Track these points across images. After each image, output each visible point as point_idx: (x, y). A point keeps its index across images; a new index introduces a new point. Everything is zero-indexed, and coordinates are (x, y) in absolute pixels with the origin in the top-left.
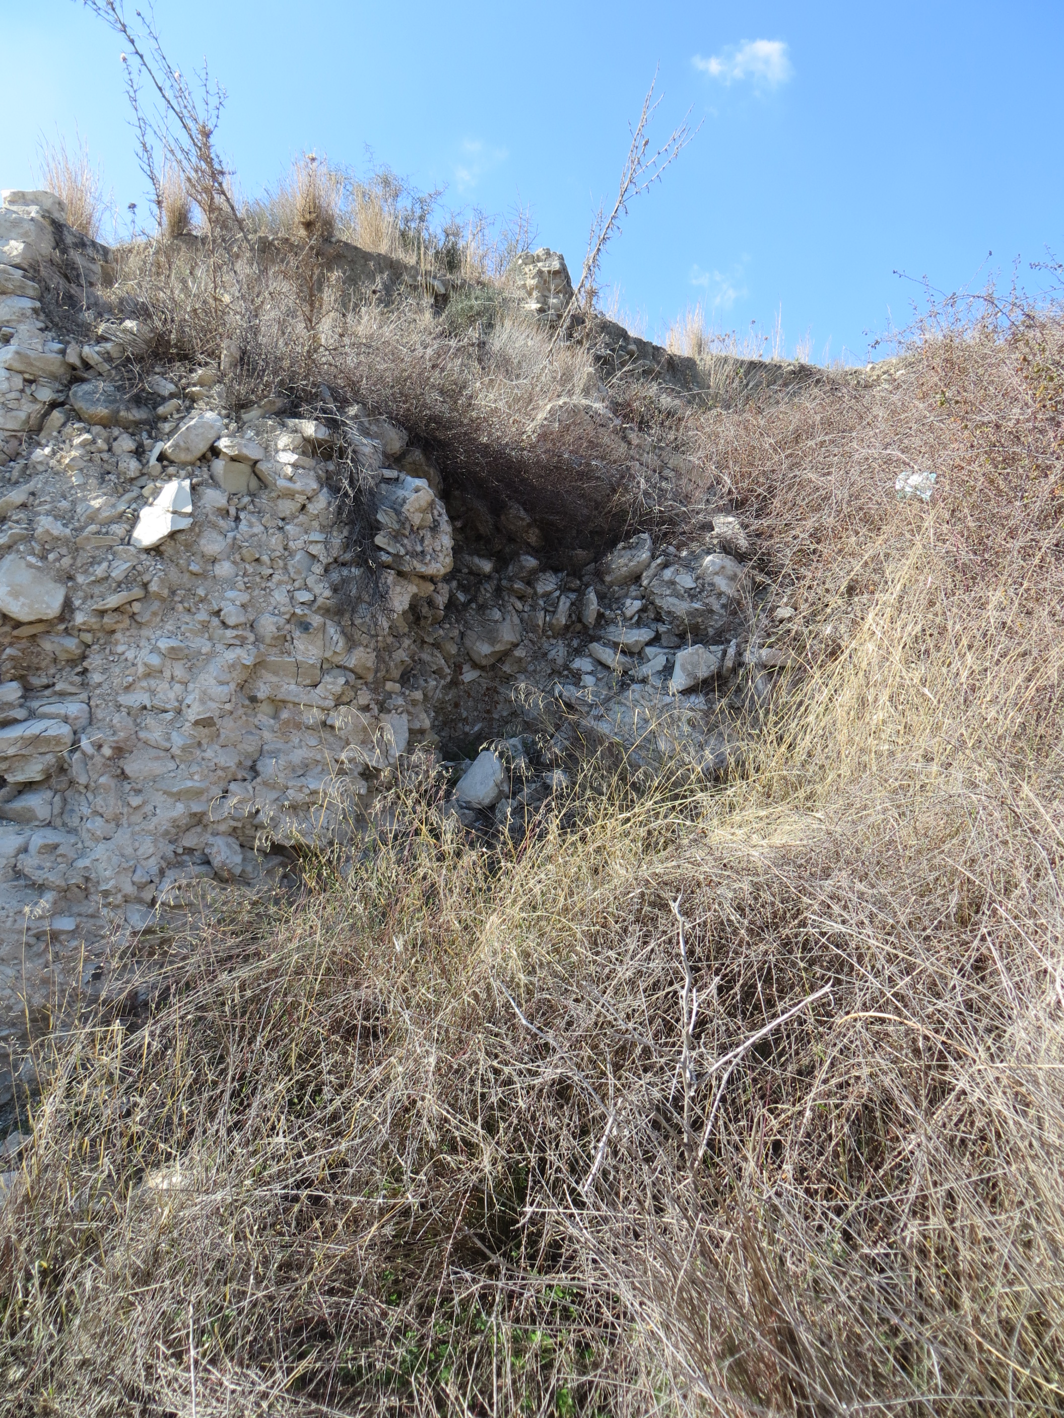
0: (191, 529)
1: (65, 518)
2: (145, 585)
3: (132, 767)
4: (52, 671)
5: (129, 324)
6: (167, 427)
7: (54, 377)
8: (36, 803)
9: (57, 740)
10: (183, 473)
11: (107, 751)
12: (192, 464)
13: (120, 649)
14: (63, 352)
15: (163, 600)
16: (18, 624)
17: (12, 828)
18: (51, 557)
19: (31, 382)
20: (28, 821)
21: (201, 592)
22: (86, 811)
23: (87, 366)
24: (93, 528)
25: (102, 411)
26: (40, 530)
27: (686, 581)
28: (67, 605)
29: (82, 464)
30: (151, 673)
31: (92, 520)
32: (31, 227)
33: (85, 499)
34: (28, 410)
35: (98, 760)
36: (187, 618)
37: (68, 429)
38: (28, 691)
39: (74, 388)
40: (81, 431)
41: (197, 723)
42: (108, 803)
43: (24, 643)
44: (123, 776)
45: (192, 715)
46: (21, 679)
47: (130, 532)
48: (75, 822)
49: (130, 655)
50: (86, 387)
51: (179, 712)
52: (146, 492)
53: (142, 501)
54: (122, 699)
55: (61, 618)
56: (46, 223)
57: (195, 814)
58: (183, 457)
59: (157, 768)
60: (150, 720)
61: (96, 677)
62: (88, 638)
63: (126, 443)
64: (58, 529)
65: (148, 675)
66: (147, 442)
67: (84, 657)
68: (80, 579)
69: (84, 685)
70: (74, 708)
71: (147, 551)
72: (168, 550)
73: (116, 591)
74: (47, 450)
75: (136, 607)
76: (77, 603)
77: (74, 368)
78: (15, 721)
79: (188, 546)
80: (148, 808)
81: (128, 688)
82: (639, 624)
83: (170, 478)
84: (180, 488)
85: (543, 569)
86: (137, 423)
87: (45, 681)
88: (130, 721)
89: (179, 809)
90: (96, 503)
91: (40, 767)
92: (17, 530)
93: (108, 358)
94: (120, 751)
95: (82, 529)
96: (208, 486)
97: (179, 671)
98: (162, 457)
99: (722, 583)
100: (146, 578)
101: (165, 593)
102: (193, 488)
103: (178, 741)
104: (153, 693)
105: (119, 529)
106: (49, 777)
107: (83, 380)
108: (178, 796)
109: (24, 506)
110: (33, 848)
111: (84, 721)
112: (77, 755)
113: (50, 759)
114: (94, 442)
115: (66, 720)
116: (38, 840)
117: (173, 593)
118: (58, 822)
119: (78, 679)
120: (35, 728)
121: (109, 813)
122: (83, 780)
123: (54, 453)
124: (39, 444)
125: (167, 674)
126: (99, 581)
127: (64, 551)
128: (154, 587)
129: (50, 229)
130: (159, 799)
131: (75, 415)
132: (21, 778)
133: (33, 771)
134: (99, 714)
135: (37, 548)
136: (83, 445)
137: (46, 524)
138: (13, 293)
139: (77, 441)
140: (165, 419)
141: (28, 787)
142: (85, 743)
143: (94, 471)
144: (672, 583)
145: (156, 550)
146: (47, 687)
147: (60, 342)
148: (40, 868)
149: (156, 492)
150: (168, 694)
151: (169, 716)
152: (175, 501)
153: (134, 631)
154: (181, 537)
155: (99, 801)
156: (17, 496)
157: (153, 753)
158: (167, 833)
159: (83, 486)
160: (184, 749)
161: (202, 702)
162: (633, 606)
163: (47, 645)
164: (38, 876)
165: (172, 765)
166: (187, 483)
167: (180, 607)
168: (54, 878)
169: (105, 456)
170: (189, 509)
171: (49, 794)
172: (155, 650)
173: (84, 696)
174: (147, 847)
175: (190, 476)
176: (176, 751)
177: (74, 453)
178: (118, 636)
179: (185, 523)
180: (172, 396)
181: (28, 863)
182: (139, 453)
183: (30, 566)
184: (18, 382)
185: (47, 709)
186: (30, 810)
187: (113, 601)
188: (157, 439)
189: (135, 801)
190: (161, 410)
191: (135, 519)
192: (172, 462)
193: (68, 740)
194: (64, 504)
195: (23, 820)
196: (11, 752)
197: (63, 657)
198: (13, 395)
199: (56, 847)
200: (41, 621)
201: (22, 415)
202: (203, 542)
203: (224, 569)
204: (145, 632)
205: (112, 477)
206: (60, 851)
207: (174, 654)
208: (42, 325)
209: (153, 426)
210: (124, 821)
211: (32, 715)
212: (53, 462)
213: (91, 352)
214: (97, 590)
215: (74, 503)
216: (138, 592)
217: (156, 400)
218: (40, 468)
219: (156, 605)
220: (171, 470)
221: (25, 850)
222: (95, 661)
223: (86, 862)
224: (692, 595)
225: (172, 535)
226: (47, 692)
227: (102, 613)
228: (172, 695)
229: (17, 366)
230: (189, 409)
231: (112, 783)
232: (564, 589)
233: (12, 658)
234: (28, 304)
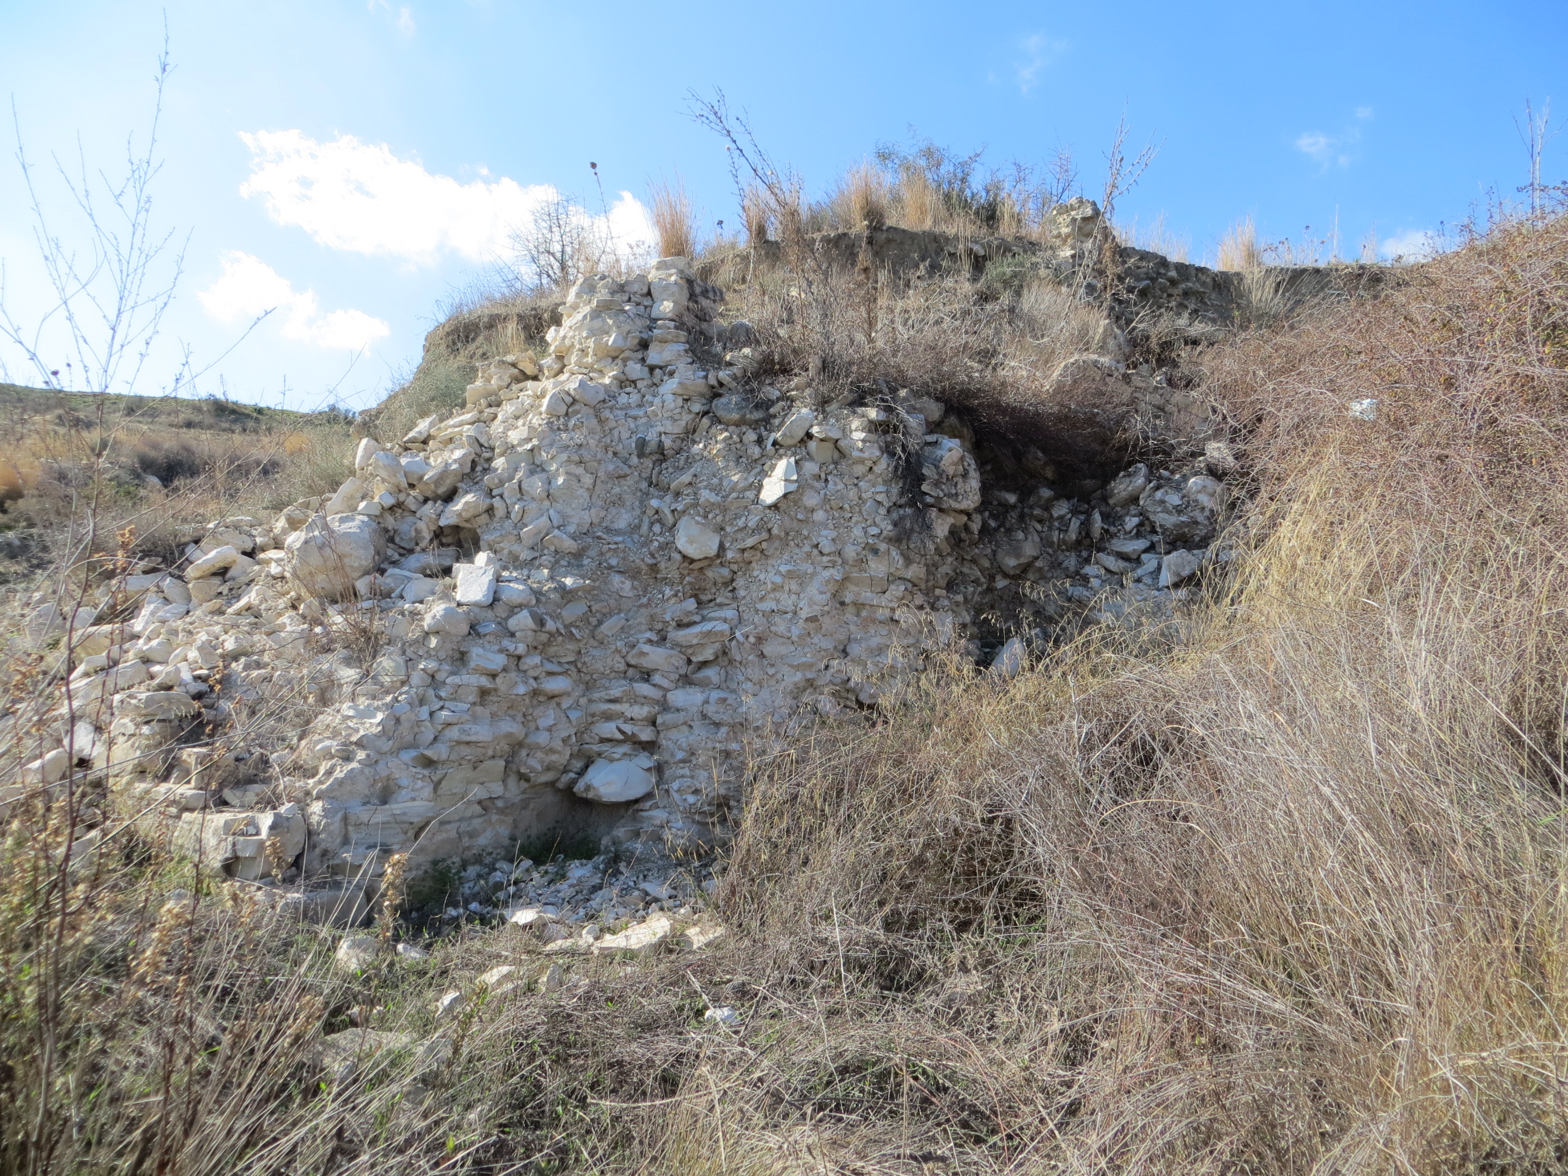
0: (797, 491)
1: (716, 489)
2: (769, 531)
3: (768, 649)
4: (713, 590)
5: (747, 351)
6: (776, 422)
7: (702, 395)
8: (711, 673)
9: (722, 633)
10: (789, 453)
11: (752, 639)
12: (795, 446)
13: (756, 573)
14: (706, 377)
15: (781, 539)
16: (692, 561)
17: (697, 689)
18: (710, 516)
19: (687, 400)
20: (707, 685)
21: (805, 532)
22: (742, 678)
23: (721, 384)
24: (734, 495)
25: (735, 416)
26: (702, 499)
27: (1174, 499)
28: (722, 547)
29: (724, 453)
30: (776, 588)
31: (733, 490)
32: (675, 289)
33: (727, 476)
34: (686, 418)
35: (747, 645)
36: (797, 551)
37: (713, 430)
38: (699, 603)
39: (715, 402)
40: (722, 431)
41: (807, 620)
42: (755, 672)
43: (696, 574)
44: (762, 655)
45: (804, 614)
46: (695, 596)
47: (757, 496)
48: (734, 686)
49: (762, 577)
50: (723, 400)
51: (795, 613)
52: (766, 467)
53: (764, 474)
54: (759, 606)
55: (718, 556)
56: (683, 282)
57: (808, 680)
58: (789, 442)
59: (783, 650)
60: (777, 619)
61: (742, 593)
62: (735, 567)
63: (751, 436)
64: (713, 498)
65: (774, 590)
66: (765, 433)
67: (733, 580)
68: (728, 529)
69: (735, 598)
70: (730, 613)
71: (770, 507)
72: (783, 506)
73: (751, 536)
74: (701, 446)
75: (764, 545)
76: (727, 545)
77: (713, 387)
78: (695, 623)
79: (796, 502)
80: (779, 676)
81: (762, 599)
82: (1139, 535)
83: (781, 457)
84: (789, 463)
85: (1057, 498)
86: (757, 422)
87: (710, 597)
88: (764, 620)
89: (799, 676)
90: (735, 478)
91: (711, 651)
92: (688, 500)
93: (735, 378)
94: (760, 639)
95: (728, 496)
96: (806, 460)
97: (794, 587)
98: (775, 443)
99: (1204, 499)
100: (770, 526)
101: (783, 534)
102: (797, 462)
103: (795, 632)
104: (778, 601)
105: (750, 494)
106: (717, 657)
107: (720, 395)
108: (797, 668)
109: (690, 484)
110: (711, 700)
111: (736, 622)
112: (734, 643)
113: (718, 645)
114: (731, 437)
115: (725, 620)
116: (715, 695)
117: (787, 534)
118: (724, 686)
119: (730, 595)
120: (707, 626)
121: (755, 679)
122: (738, 658)
123: (705, 447)
124: (694, 442)
125: (786, 588)
126: (740, 530)
127: (717, 512)
128: (775, 531)
129: (685, 285)
130: (786, 670)
131: (717, 420)
132: (701, 659)
133: (708, 654)
134: (745, 616)
135: (702, 511)
136: (725, 440)
137: (706, 495)
138: (672, 341)
139: (720, 438)
140: (775, 416)
141: (704, 664)
142: (738, 634)
143: (732, 457)
144: (1162, 502)
145: (775, 506)
146: (711, 601)
147: (703, 370)
148: (717, 712)
149: (773, 467)
150: (787, 602)
151: (789, 616)
152: (786, 473)
153: (763, 561)
154: (791, 497)
155: (749, 670)
156: (686, 478)
157: (781, 640)
158: (791, 692)
159: (726, 468)
160: (799, 637)
161: (810, 606)
162: (1131, 522)
163: (710, 574)
164: (717, 718)
165: (792, 648)
166: (792, 460)
167: (792, 543)
168: (726, 718)
169: (739, 446)
170: (795, 477)
171: (718, 668)
172: (778, 573)
173: (735, 605)
174: (779, 701)
175: (794, 454)
176: (794, 638)
177: (718, 446)
178: (754, 564)
179: (793, 487)
180: (778, 399)
181: (710, 710)
182: (760, 441)
183: (698, 523)
184: (680, 401)
185: (712, 615)
186: (708, 678)
187: (750, 542)
188: (770, 431)
189: (771, 671)
190: (772, 411)
191: (760, 487)
192: (781, 446)
193: (728, 633)
194: (715, 481)
195: (704, 684)
196: (695, 642)
197: (720, 580)
198: (678, 410)
199: (725, 700)
200: (706, 558)
201: (683, 423)
202: (805, 498)
203: (819, 516)
204: (770, 561)
205: (744, 460)
206: (728, 702)
207: (790, 575)
208: (690, 360)
209: (766, 422)
210: (765, 684)
211: (704, 619)
212: (705, 453)
213: (724, 375)
214: (739, 536)
215: (721, 479)
216: (765, 535)
217: (768, 404)
218: (698, 458)
219: (777, 543)
220: (782, 451)
221: (706, 702)
222: (740, 582)
223: (744, 709)
224: (1179, 510)
225: (785, 496)
226: (712, 604)
227: (743, 550)
228: (790, 602)
229: (679, 391)
230: (790, 407)
231: (756, 659)
232: (1075, 512)
233: (690, 583)
234: (682, 347)
